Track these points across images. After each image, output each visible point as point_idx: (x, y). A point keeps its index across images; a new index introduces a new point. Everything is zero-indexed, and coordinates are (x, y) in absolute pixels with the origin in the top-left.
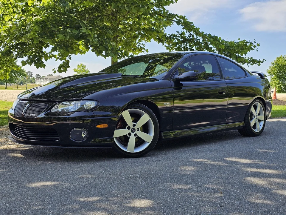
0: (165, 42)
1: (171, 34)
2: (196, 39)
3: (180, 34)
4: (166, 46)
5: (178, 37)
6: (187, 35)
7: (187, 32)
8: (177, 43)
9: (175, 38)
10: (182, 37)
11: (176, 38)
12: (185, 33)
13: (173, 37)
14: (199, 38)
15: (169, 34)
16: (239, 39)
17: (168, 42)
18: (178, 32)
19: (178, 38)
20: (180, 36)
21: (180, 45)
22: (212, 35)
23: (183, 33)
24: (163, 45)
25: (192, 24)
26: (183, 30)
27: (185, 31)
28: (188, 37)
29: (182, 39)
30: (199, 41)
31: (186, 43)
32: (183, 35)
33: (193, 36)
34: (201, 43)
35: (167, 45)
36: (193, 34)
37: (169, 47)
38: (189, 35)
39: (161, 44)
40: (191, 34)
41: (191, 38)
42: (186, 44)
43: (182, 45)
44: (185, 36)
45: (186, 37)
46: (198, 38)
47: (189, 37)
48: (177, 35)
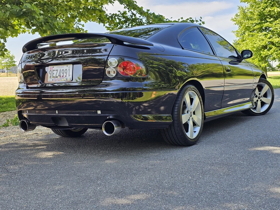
0: (106, 22)
1: (112, 14)
2: (139, 19)
3: (122, 13)
4: (106, 27)
5: (120, 16)
6: (129, 14)
7: (129, 12)
8: (119, 23)
9: (116, 17)
10: (124, 17)
11: (118, 18)
12: (127, 12)
13: (115, 17)
14: (142, 17)
15: (111, 14)
16: (182, 18)
17: (109, 22)
18: (119, 11)
19: (119, 18)
20: (121, 15)
21: (121, 26)
22: (156, 14)
23: (125, 13)
24: (104, 25)
25: (135, 3)
26: (124, 10)
27: (127, 10)
28: (130, 16)
29: (124, 19)
30: (142, 21)
31: (128, 23)
32: (124, 15)
33: (135, 15)
34: (144, 22)
35: (108, 26)
36: (135, 13)
37: (110, 27)
38: (132, 15)
39: (102, 24)
40: (133, 14)
41: (134, 17)
42: (128, 25)
43: (124, 26)
44: (127, 15)
45: (128, 17)
46: (140, 18)
47: (132, 16)
48: (119, 14)
